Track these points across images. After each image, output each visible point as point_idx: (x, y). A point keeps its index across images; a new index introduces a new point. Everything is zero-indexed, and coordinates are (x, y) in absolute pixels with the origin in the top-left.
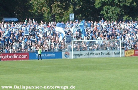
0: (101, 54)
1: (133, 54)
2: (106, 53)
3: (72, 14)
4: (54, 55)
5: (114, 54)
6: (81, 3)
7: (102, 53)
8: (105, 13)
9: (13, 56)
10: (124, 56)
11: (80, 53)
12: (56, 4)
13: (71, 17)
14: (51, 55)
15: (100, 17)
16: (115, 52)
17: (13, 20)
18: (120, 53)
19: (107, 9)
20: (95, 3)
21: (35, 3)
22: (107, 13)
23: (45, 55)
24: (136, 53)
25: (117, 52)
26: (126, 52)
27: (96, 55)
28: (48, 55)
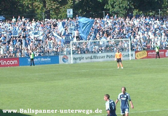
0: (107, 57)
1: (146, 56)
2: (112, 55)
3: (70, 10)
4: (50, 59)
7: (107, 55)
8: (111, 8)
10: (135, 58)
11: (81, 57)
13: (69, 13)
14: (46, 59)
15: (104, 12)
18: (129, 55)
19: (112, 3)
22: (113, 7)
23: (39, 59)
24: (149, 55)
25: (125, 54)
26: (137, 54)
27: (100, 59)
28: (43, 59)
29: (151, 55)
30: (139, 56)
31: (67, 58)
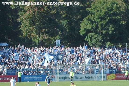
0: (85, 78)
1: (115, 78)
2: (89, 77)
3: (59, 40)
4: (41, 78)
5: (96, 78)
6: (67, 30)
7: (85, 76)
8: (90, 40)
9: (3, 78)
10: (106, 80)
11: (65, 77)
12: (44, 31)
13: (58, 43)
14: (39, 78)
15: (84, 43)
16: (98, 76)
17: (4, 44)
18: (102, 77)
19: (91, 36)
20: (80, 30)
21: (25, 30)
23: (33, 77)
24: (117, 77)
25: (99, 76)
26: (108, 76)
27: (80, 79)
28: (36, 78)
29: (118, 78)
30: (109, 78)
31: (54, 77)
